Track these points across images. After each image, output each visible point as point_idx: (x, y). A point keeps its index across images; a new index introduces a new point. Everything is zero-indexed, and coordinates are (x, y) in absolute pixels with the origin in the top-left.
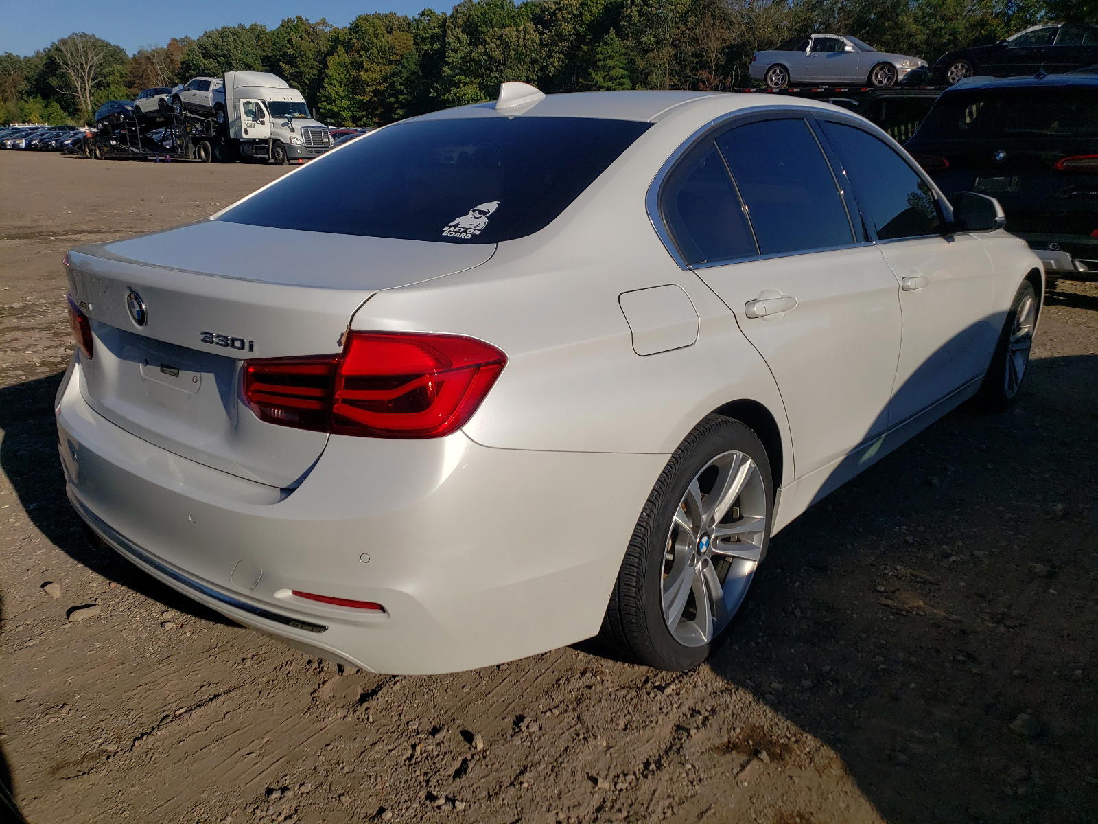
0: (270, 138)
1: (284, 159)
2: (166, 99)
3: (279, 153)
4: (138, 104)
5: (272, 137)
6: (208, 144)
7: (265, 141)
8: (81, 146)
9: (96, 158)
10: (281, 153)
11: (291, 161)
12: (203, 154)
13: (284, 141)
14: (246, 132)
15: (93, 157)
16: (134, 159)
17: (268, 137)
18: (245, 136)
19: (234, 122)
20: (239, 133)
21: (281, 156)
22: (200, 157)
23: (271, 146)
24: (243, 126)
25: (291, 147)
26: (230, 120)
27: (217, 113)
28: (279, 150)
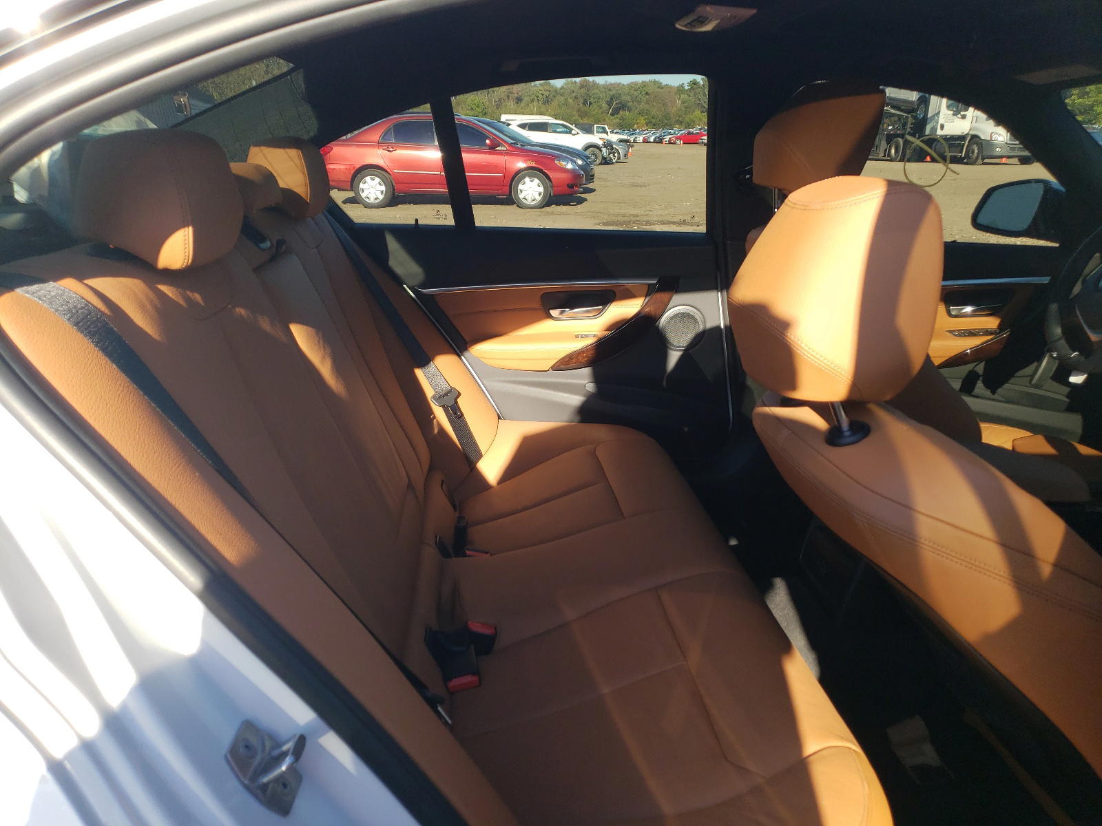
0: (968, 134)
1: (977, 158)
3: (973, 150)
5: (971, 133)
6: (901, 141)
7: (962, 138)
10: (976, 151)
11: (986, 161)
12: (893, 152)
13: (983, 138)
14: (942, 127)
17: (966, 133)
18: (939, 132)
19: (934, 116)
20: (934, 129)
21: (975, 154)
22: (889, 155)
23: (967, 143)
24: (941, 121)
25: (990, 144)
26: (929, 115)
27: (918, 107)
28: (975, 148)
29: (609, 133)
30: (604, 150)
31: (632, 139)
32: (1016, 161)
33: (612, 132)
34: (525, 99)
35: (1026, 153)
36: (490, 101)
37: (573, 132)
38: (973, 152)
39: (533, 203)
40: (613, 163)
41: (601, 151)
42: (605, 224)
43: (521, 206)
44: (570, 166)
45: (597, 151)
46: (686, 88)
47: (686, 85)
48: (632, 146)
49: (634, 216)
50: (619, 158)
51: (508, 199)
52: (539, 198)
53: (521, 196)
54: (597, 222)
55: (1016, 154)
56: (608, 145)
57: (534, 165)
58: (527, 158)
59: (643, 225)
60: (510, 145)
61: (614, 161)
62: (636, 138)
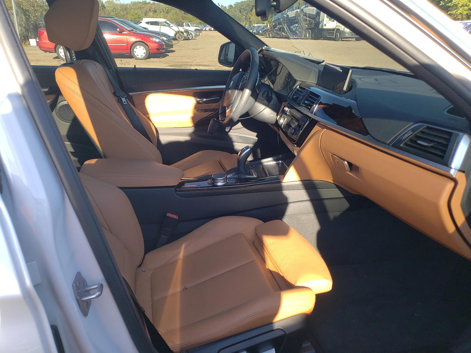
0: (335, 28)
1: (339, 38)
2: (299, 11)
3: (337, 35)
4: (288, 14)
5: (336, 28)
6: (310, 31)
7: (333, 30)
8: (266, 32)
9: (270, 37)
10: (339, 35)
11: (342, 39)
12: (308, 35)
13: (341, 30)
14: (325, 25)
15: (269, 37)
16: (282, 38)
17: (334, 28)
18: (324, 27)
19: (322, 21)
20: (322, 26)
21: (338, 37)
22: (306, 37)
23: (335, 32)
24: (325, 23)
25: (343, 32)
26: (320, 20)
27: (316, 17)
28: (338, 34)
29: (191, 26)
30: (185, 34)
31: (204, 29)
32: (354, 39)
33: (192, 26)
34: (158, 11)
35: (357, 36)
36: (142, 12)
37: (170, 26)
38: (337, 36)
39: (142, 57)
40: (190, 40)
41: (183, 34)
42: (171, 66)
43: (137, 59)
44: (157, 40)
45: (182, 34)
46: (228, 8)
47: (227, 7)
48: (201, 32)
49: (186, 62)
50: (192, 37)
51: (131, 56)
52: (144, 55)
53: (136, 54)
54: (168, 65)
55: (354, 37)
56: (187, 31)
57: (140, 40)
58: (137, 37)
59: (187, 66)
60: (129, 31)
61: (190, 38)
62: (206, 28)
